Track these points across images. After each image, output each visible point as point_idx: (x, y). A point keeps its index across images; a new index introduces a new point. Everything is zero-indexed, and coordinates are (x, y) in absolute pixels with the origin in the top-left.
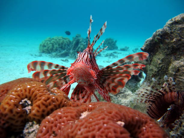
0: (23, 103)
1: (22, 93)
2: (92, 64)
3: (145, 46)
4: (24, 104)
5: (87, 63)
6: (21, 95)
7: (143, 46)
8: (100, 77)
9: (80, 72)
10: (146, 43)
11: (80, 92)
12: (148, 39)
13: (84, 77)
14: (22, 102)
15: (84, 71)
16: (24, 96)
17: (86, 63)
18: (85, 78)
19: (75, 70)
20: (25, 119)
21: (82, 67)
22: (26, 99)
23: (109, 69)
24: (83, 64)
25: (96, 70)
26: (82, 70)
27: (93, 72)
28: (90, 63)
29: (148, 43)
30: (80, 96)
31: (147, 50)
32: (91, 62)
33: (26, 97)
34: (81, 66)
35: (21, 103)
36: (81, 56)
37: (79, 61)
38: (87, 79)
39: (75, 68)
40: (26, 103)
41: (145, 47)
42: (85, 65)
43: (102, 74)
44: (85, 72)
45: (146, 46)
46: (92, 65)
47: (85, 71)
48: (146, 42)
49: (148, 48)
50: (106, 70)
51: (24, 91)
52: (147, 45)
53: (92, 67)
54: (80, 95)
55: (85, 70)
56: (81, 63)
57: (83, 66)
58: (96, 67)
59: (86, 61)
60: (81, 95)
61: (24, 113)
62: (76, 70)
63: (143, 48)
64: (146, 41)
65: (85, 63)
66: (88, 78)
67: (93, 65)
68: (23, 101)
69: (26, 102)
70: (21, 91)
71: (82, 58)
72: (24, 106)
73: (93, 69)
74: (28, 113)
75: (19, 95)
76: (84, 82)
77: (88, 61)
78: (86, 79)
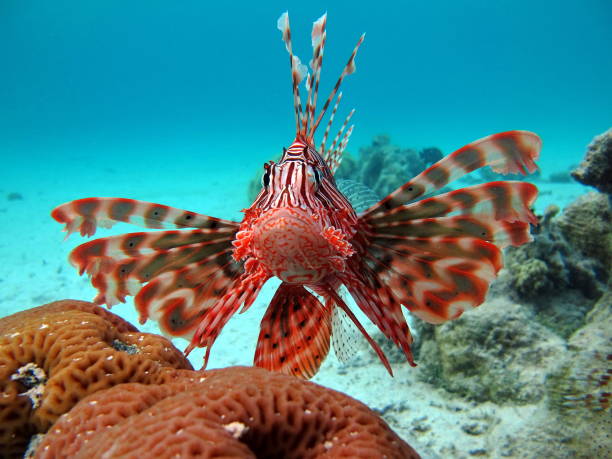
0: (21, 376)
1: (21, 345)
2: (325, 203)
3: (588, 164)
4: (23, 379)
5: (308, 205)
6: (17, 353)
7: (582, 166)
8: (364, 246)
9: (286, 244)
10: (593, 153)
11: (290, 309)
12: (598, 138)
13: (306, 259)
14: (18, 373)
15: (301, 237)
16: (26, 357)
17: (304, 207)
18: (311, 262)
19: (263, 238)
20: (26, 426)
21: (289, 226)
22: (30, 366)
23: (394, 211)
24: (292, 212)
25: (345, 220)
26: (293, 237)
27: (337, 234)
28: (317, 200)
29: (598, 151)
30: (293, 321)
31: (599, 176)
32: (321, 194)
33: (32, 360)
34: (286, 223)
35: (14, 377)
36: (280, 179)
37: (277, 202)
38: (319, 261)
39: (264, 232)
40: (32, 377)
41: (590, 168)
42: (302, 214)
43: (370, 234)
44: (303, 241)
45: (594, 163)
46: (327, 206)
47: (306, 239)
48: (593, 149)
49: (601, 171)
50: (381, 214)
51: (26, 339)
52: (597, 161)
53: (330, 215)
54: (292, 318)
55: (305, 234)
56: (283, 209)
57: (293, 220)
58: (341, 211)
59: (302, 199)
60: (297, 317)
61: (23, 405)
62: (267, 239)
63: (581, 172)
64: (592, 144)
65: (299, 206)
66: (321, 258)
67: (331, 206)
68: (21, 370)
69: (30, 373)
70: (20, 340)
71: (286, 191)
72: (23, 385)
73: (333, 224)
74: (34, 406)
75: (11, 355)
76: (305, 276)
77: (307, 194)
78: (315, 262)
